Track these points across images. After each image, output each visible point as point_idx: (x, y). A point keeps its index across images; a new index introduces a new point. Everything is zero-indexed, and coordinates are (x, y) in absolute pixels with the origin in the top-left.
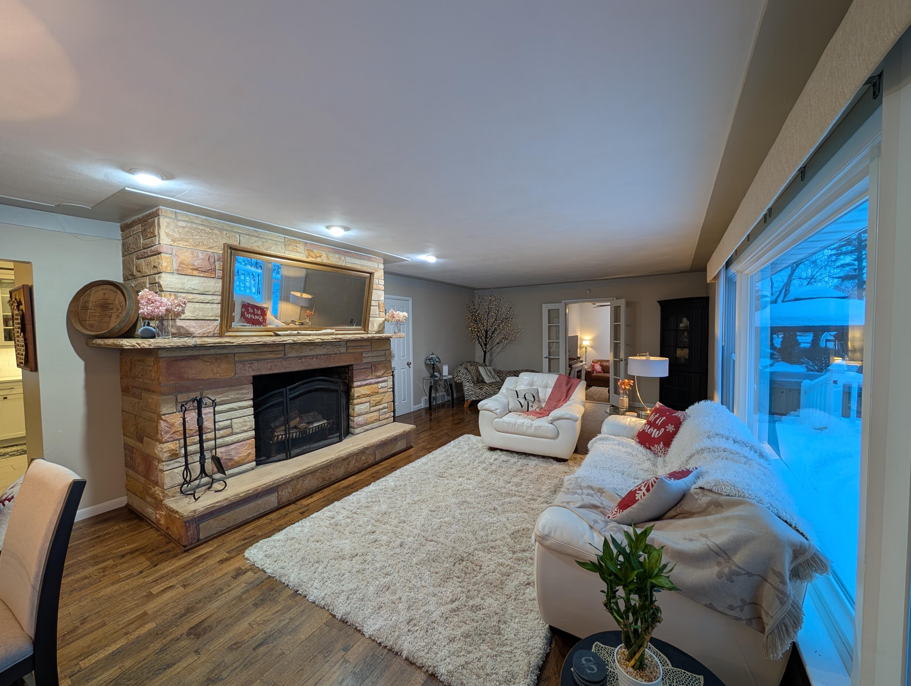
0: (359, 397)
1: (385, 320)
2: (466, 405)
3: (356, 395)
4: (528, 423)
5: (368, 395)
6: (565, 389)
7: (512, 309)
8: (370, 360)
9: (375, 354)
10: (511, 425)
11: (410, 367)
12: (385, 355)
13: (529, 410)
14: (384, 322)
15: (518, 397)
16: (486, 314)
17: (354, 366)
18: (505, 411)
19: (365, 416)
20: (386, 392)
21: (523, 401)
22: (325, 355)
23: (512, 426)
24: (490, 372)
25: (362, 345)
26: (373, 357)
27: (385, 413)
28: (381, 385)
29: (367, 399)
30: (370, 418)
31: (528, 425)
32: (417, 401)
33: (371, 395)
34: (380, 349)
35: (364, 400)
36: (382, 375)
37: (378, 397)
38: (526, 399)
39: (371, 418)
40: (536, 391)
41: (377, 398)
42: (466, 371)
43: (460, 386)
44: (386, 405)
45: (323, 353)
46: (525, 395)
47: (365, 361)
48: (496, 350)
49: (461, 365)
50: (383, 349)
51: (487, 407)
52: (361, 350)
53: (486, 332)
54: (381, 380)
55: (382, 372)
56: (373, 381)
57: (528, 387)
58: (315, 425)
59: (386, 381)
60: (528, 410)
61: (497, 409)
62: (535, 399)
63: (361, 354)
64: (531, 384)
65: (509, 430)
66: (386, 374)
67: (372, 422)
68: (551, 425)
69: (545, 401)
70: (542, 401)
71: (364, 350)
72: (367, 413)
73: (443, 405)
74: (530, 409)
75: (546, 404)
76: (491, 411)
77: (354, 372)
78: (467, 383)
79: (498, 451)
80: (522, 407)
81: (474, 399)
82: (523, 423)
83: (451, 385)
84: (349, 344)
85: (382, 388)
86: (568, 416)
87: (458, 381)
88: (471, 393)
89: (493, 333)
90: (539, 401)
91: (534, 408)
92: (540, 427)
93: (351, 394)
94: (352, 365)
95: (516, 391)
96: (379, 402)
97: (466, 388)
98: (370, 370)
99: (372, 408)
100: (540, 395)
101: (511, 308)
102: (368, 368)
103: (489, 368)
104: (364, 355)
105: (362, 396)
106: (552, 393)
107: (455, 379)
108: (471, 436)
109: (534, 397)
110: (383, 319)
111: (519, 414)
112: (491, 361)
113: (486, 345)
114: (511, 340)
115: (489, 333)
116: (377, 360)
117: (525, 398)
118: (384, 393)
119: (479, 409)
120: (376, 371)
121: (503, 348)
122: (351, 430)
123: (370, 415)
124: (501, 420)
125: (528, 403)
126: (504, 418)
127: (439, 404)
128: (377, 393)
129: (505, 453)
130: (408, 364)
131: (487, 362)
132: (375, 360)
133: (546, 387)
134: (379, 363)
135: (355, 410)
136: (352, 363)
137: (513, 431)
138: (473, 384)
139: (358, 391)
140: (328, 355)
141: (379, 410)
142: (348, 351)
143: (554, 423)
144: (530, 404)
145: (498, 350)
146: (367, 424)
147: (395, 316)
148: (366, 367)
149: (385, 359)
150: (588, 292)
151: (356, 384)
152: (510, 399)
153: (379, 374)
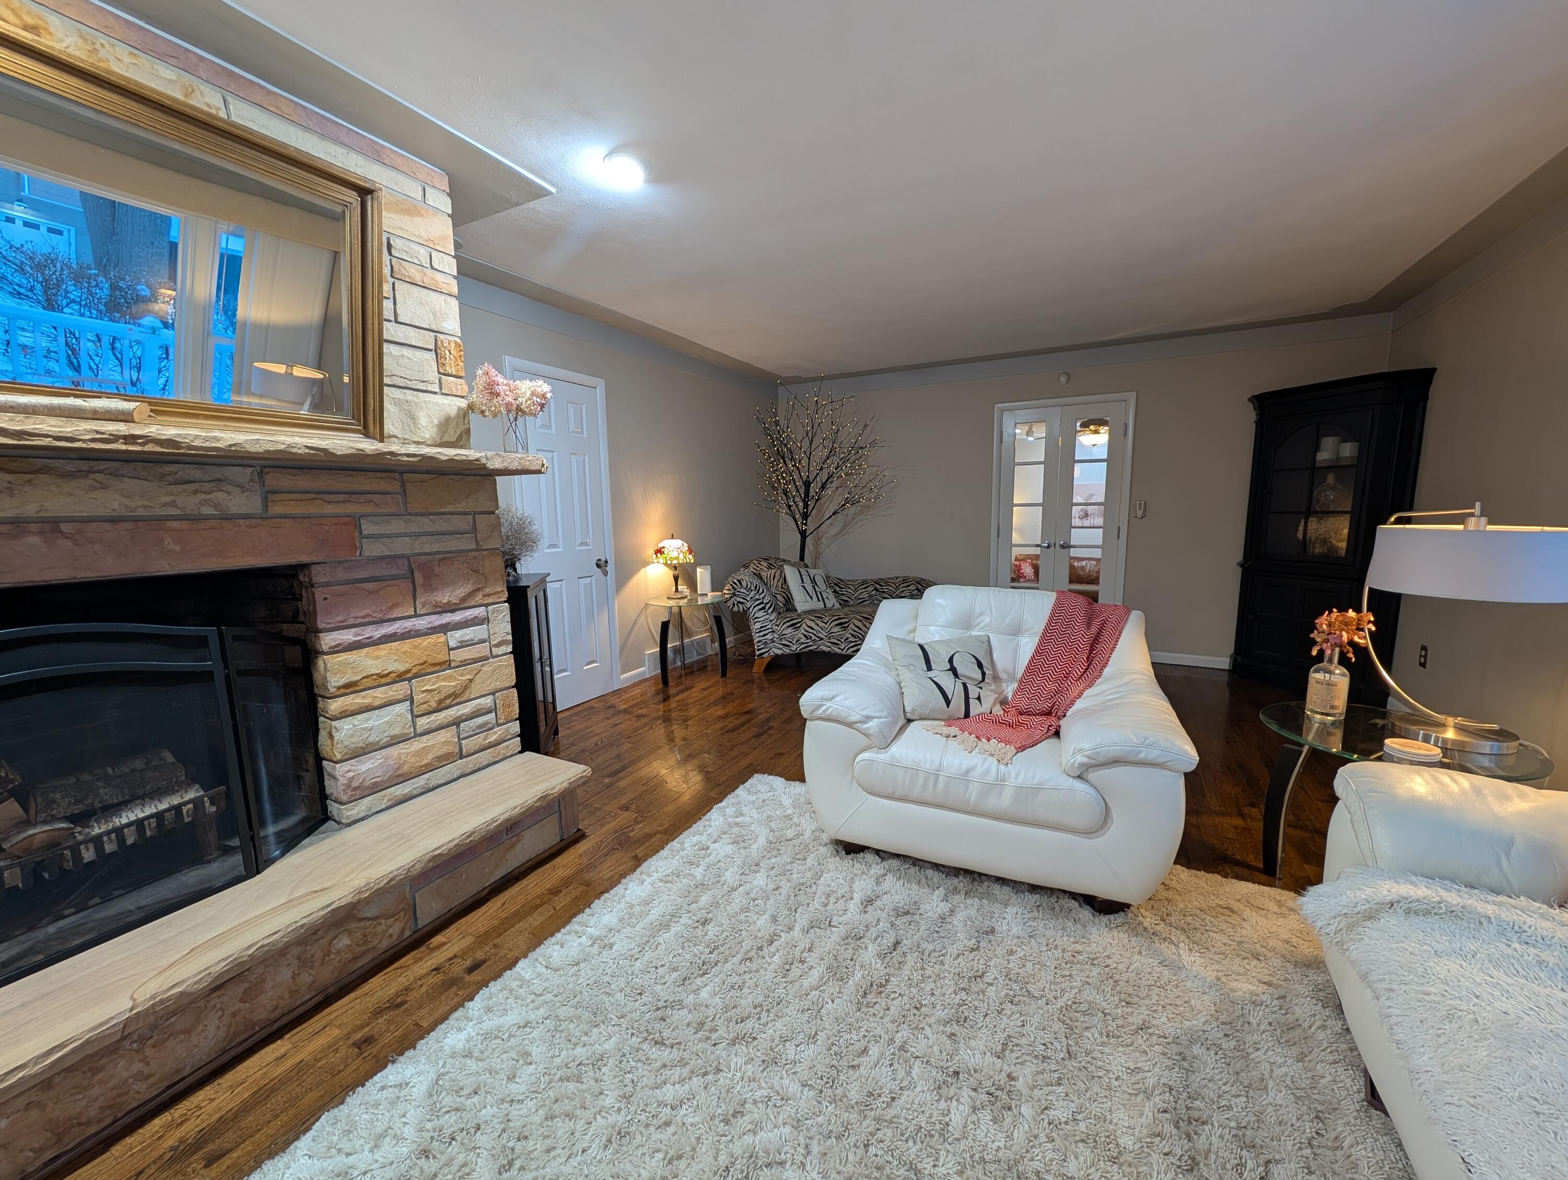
0: (350, 688)
1: (471, 407)
2: (758, 668)
3: (335, 681)
4: (987, 772)
5: (401, 677)
6: (1083, 637)
7: (868, 429)
8: (401, 547)
9: (426, 524)
10: (922, 774)
11: (606, 573)
12: (474, 530)
13: (973, 712)
14: (464, 414)
15: (929, 668)
16: (806, 441)
17: (315, 570)
18: (894, 723)
19: (393, 751)
20: (486, 658)
21: (947, 681)
22: (114, 520)
23: (926, 780)
24: (813, 581)
25: (356, 487)
26: (419, 535)
27: (485, 728)
28: (455, 637)
29: (400, 689)
30: (417, 753)
31: (990, 778)
32: (629, 660)
33: (416, 676)
34: (451, 509)
35: (380, 694)
36: (464, 599)
37: (450, 678)
38: (956, 675)
39: (419, 753)
40: (985, 646)
41: (445, 683)
42: (756, 581)
43: (742, 621)
44: (488, 701)
45: (106, 512)
46: (951, 661)
47: (372, 549)
48: (830, 530)
49: (746, 567)
50: (460, 507)
51: (832, 708)
52: (350, 509)
53: (807, 484)
54: (457, 617)
55: (461, 592)
56: (422, 623)
57: (957, 633)
58: (127, 817)
59: (485, 620)
60: (967, 715)
61: (869, 718)
62: (984, 674)
63: (355, 522)
64: (966, 623)
65: (916, 793)
66: (479, 598)
67: (430, 768)
68: (1079, 785)
69: (1012, 678)
70: (1003, 676)
71: (368, 509)
72: (395, 741)
73: (701, 667)
74: (975, 709)
75: (1020, 689)
76: (850, 725)
77: (319, 594)
78: (761, 613)
79: (869, 857)
80: (948, 702)
81: (779, 652)
82: (967, 772)
83: (718, 620)
84: (275, 480)
85: (463, 645)
86: (1153, 754)
87: (736, 609)
88: (769, 637)
89: (823, 487)
90: (996, 678)
91: (985, 707)
92: (1036, 790)
93: (317, 677)
94: (305, 566)
95: (921, 647)
96: (454, 695)
97: (758, 626)
98: (405, 585)
99: (423, 723)
100: (995, 656)
101: (866, 426)
102: (394, 578)
103: (812, 572)
104: (368, 528)
105: (369, 682)
106: (1039, 651)
107: (730, 604)
108: (778, 782)
109: (980, 665)
110: (463, 403)
111: (946, 730)
112: (817, 557)
113: (805, 516)
114: (866, 507)
115: (814, 488)
116: (435, 548)
117: (953, 670)
118: (475, 661)
119: (805, 713)
120: (430, 587)
121: (845, 526)
122: (333, 807)
123: (416, 745)
124: (882, 757)
125: (965, 685)
126: (895, 749)
127: (691, 665)
128: (447, 664)
129: (895, 863)
130: (598, 566)
131: (808, 559)
132: (427, 548)
133: (1016, 631)
134: (446, 558)
135: (337, 736)
136: (304, 559)
137: (928, 796)
138: (774, 615)
139: (346, 664)
140: (135, 520)
141: (457, 722)
142: (276, 509)
143: (1092, 776)
144: (973, 691)
145: (834, 531)
146: (401, 778)
147: (500, 389)
148: (378, 573)
149: (473, 546)
150: (1063, 379)
151: (327, 640)
152: (906, 676)
153: (445, 596)
